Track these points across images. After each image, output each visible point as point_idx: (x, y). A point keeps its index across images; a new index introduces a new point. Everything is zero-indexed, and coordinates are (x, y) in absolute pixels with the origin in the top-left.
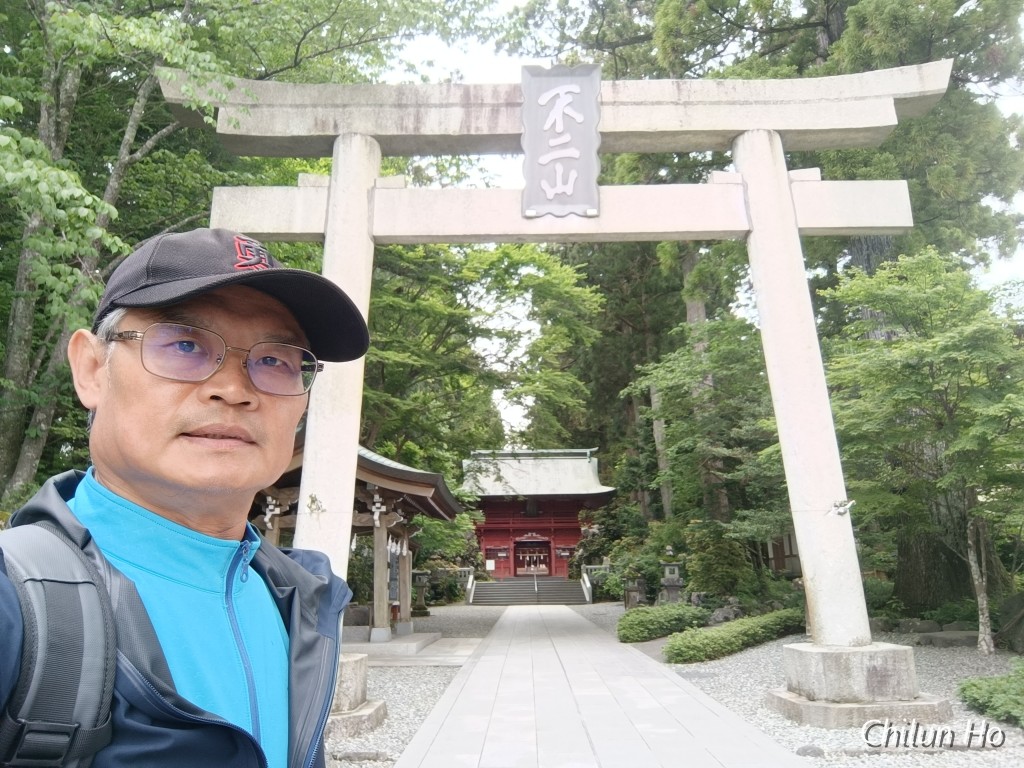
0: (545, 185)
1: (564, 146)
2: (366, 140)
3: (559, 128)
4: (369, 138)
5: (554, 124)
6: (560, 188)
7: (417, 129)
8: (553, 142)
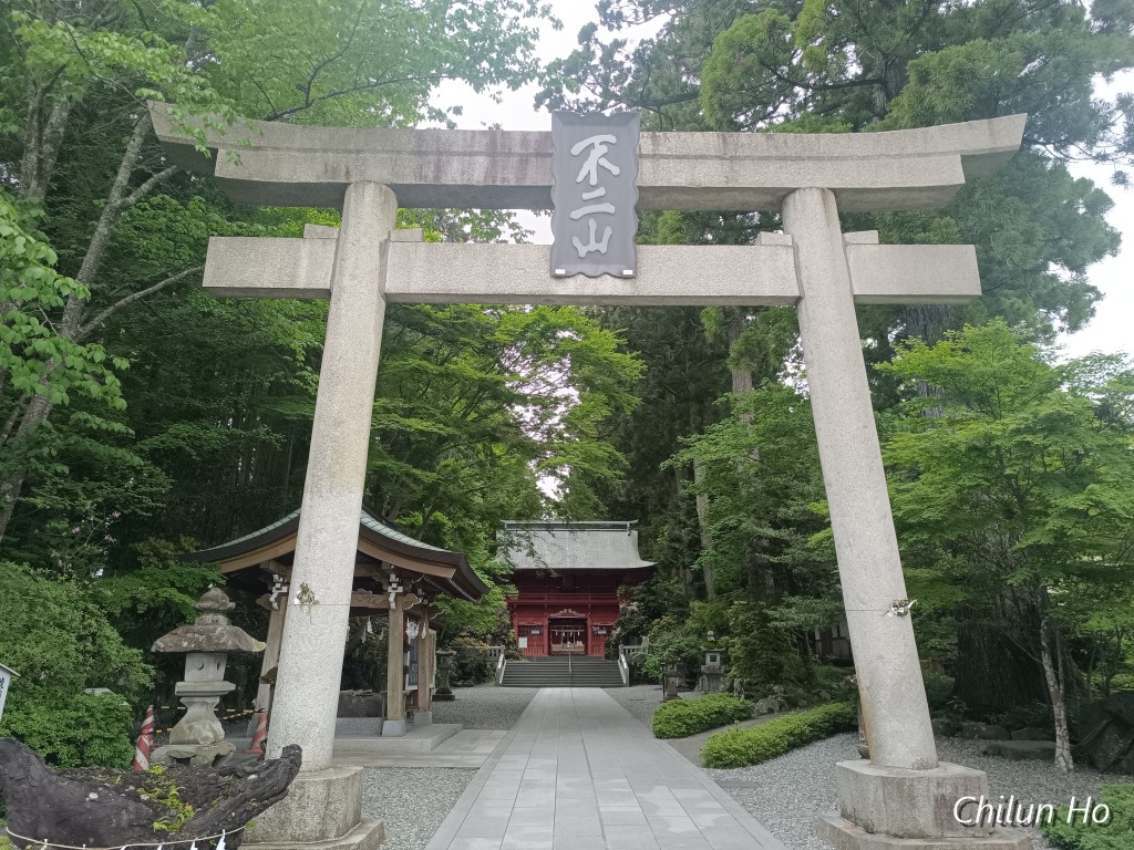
0: (576, 242)
1: (598, 200)
2: (381, 189)
3: (594, 181)
4: (384, 187)
5: (588, 176)
6: (593, 246)
7: (437, 178)
8: (586, 196)
